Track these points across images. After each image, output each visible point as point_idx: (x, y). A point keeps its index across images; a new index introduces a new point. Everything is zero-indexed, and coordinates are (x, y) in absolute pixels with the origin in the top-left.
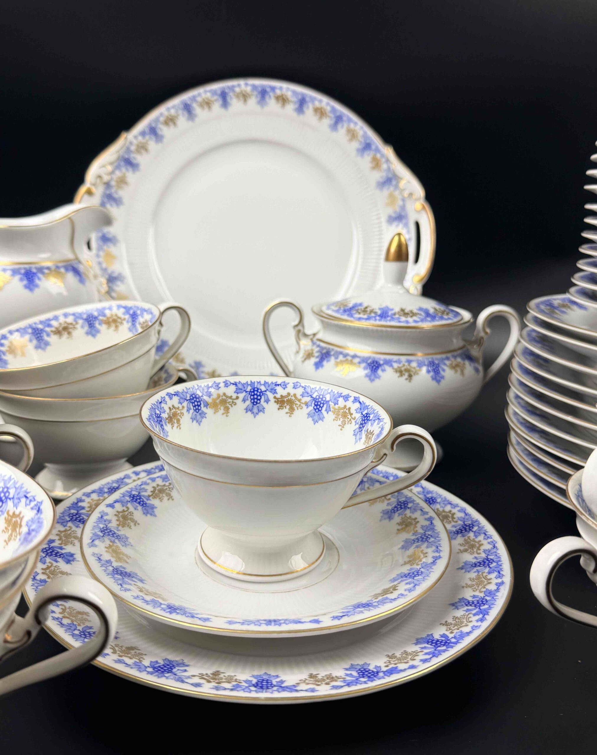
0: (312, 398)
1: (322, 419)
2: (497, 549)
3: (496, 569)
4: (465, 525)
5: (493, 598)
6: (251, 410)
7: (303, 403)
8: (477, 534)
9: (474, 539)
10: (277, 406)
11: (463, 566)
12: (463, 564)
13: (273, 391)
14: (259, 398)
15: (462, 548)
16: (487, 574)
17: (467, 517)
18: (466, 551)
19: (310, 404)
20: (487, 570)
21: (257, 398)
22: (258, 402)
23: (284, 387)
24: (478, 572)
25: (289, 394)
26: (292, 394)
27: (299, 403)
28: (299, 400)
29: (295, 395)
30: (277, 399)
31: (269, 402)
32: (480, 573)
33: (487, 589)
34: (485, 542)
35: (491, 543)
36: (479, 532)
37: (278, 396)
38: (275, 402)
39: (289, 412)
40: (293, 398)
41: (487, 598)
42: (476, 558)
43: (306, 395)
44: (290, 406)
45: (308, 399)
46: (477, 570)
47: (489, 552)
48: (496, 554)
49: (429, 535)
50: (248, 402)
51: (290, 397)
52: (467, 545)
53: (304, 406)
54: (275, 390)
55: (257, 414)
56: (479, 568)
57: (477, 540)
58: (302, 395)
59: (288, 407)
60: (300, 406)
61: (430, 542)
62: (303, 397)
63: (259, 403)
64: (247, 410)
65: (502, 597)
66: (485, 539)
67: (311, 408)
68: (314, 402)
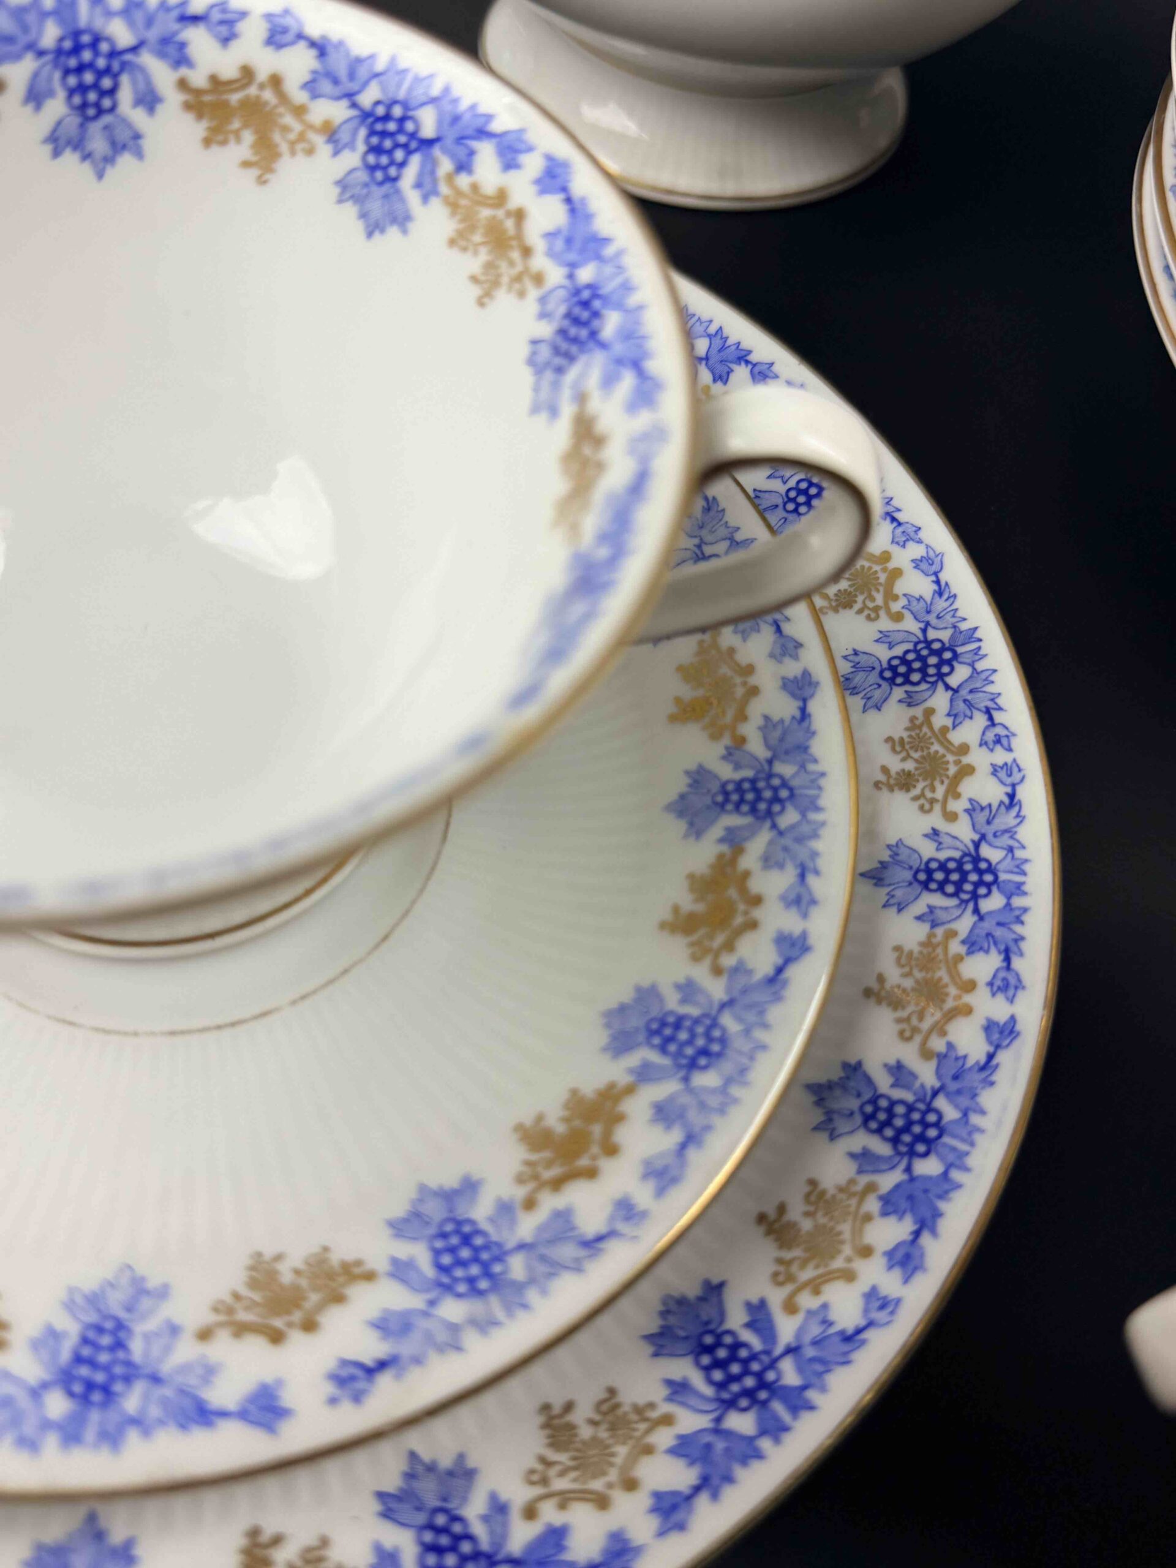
0: (354, 113)
1: (402, 220)
2: (1021, 818)
3: (999, 932)
4: (928, 643)
5: (965, 1114)
6: (78, 144)
7: (311, 127)
8: (961, 706)
9: (944, 730)
10: (198, 129)
11: (884, 865)
12: (885, 856)
13: (171, 50)
14: (107, 83)
15: (895, 764)
16: (962, 950)
17: (941, 604)
18: (905, 782)
19: (344, 136)
20: (965, 923)
21: (95, 86)
22: (107, 103)
23: (224, 30)
24: (934, 925)
25: (247, 73)
26: (262, 75)
27: (297, 127)
28: (300, 111)
29: (276, 81)
30: (198, 92)
31: (160, 108)
32: (940, 931)
33: (950, 1046)
34: (980, 759)
35: (1002, 774)
36: (969, 697)
37: (198, 78)
38: (188, 106)
39: (254, 159)
40: (268, 95)
41: (941, 1103)
42: (935, 834)
43: (326, 86)
44: (256, 132)
45: (337, 112)
46: (931, 909)
47: (989, 822)
48: (1011, 842)
49: (785, 784)
50: (57, 107)
51: (253, 91)
52: (916, 755)
53: (319, 140)
54: (182, 46)
55: (109, 160)
56: (936, 900)
57: (957, 737)
58: (311, 86)
59: (248, 137)
60: (301, 137)
61: (781, 833)
62: (315, 96)
63: (113, 109)
64: (57, 142)
65: (999, 1124)
66: (983, 743)
67: (352, 159)
68: (363, 133)
